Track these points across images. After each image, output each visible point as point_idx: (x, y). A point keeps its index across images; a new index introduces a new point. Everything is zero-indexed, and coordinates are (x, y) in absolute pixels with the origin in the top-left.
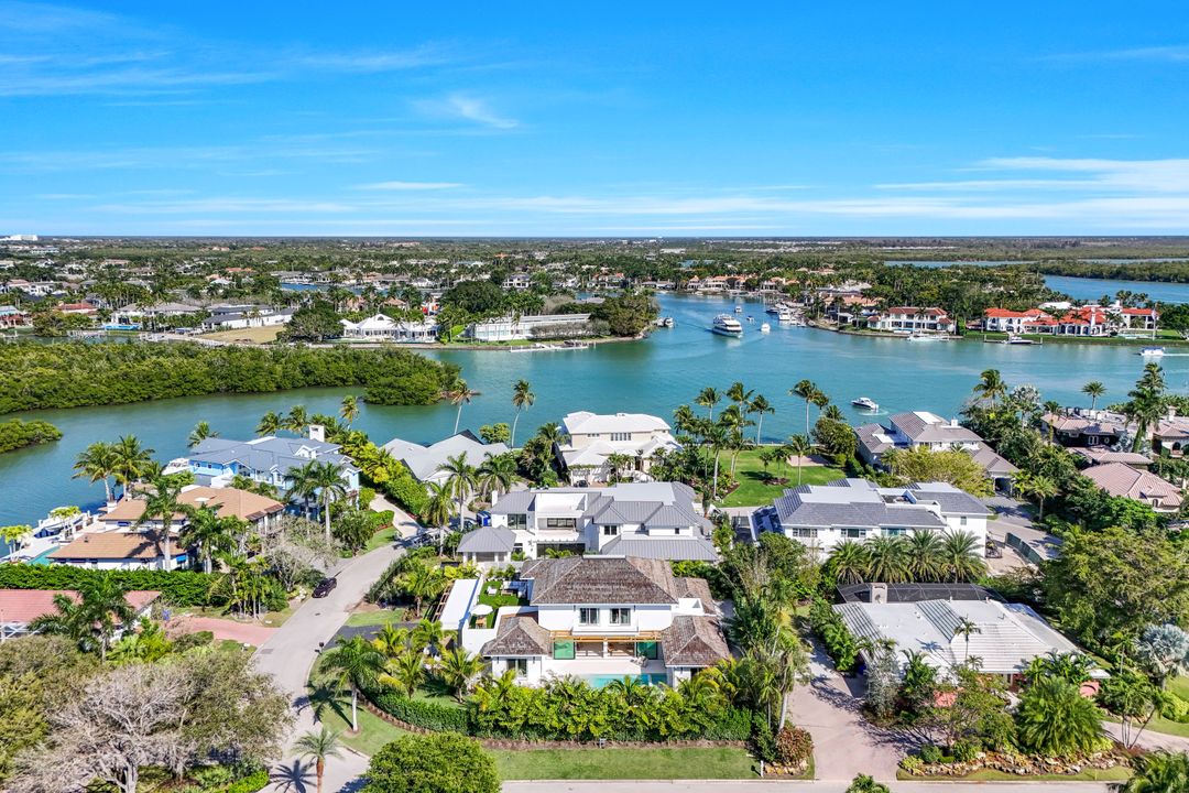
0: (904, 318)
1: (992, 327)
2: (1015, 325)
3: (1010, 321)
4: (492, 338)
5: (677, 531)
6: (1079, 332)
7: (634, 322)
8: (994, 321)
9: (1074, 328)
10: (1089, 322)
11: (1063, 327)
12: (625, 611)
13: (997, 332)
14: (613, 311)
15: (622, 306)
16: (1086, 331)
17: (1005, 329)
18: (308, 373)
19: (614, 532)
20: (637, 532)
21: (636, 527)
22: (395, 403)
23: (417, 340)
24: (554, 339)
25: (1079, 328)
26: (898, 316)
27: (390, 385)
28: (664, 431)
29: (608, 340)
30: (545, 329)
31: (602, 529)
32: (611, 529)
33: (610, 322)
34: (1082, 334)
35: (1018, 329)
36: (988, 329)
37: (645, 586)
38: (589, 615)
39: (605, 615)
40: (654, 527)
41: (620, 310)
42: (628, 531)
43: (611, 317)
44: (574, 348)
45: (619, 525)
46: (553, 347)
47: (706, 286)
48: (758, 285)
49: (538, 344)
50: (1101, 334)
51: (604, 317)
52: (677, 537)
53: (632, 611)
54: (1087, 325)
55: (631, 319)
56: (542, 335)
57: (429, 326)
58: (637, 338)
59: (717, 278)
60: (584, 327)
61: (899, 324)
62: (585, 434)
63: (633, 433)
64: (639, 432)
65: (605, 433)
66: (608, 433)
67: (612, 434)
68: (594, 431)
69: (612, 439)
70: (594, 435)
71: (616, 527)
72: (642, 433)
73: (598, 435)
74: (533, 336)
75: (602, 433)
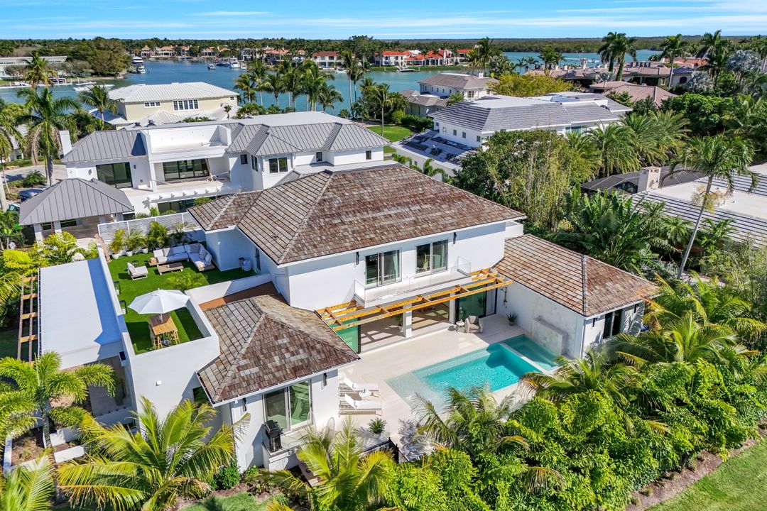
0: (327, 60)
1: (386, 63)
2: (399, 61)
3: (397, 58)
6: (437, 64)
7: (114, 61)
8: (387, 58)
9: (434, 61)
10: (443, 56)
11: (428, 61)
12: (440, 246)
13: (389, 66)
14: (91, 53)
15: (99, 48)
16: (441, 61)
17: (393, 64)
19: (284, 169)
21: (311, 158)
25: (437, 61)
26: (323, 58)
28: (232, 98)
31: (266, 165)
32: (279, 164)
34: (439, 65)
35: (402, 63)
36: (384, 64)
41: (98, 51)
42: (301, 163)
43: (90, 58)
45: (291, 155)
47: (156, 54)
48: (199, 52)
49: (17, 83)
50: (449, 65)
53: (450, 244)
54: (441, 58)
55: (110, 60)
56: (19, 75)
58: (118, 78)
59: (164, 48)
61: (324, 64)
62: (142, 103)
63: (200, 99)
64: (207, 99)
65: (167, 101)
66: (170, 101)
67: (175, 102)
68: (152, 99)
69: (176, 107)
70: (153, 104)
71: (285, 159)
72: (210, 99)
73: (158, 103)
74: (8, 76)
75: (163, 102)
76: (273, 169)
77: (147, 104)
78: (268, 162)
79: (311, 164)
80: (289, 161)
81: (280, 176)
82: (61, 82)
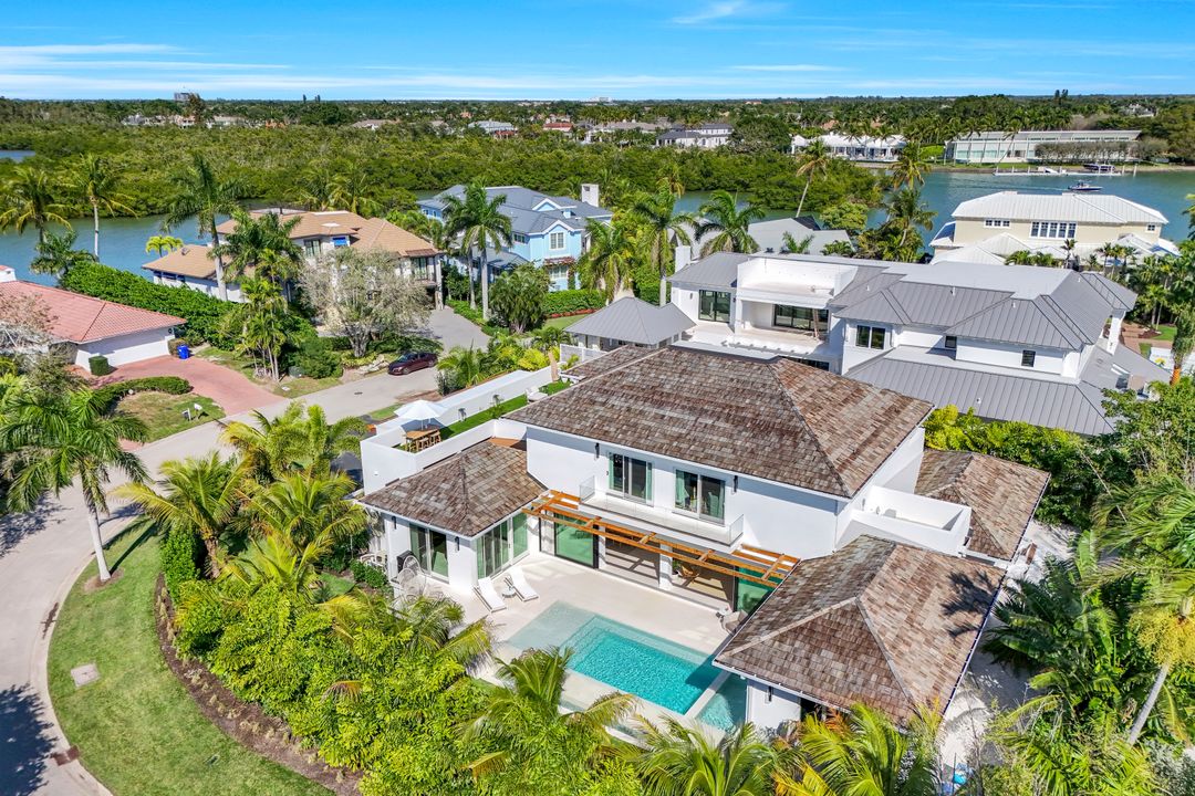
4: (975, 159)
5: (1028, 359)
12: (714, 486)
14: (1180, 126)
18: (707, 175)
19: (878, 343)
20: (935, 350)
21: (935, 341)
22: (782, 208)
23: (875, 159)
24: (1071, 163)
27: (781, 185)
28: (1152, 227)
29: (1162, 168)
30: (1059, 149)
31: (851, 333)
32: (872, 335)
33: (1170, 142)
37: (782, 433)
38: (630, 475)
39: (663, 483)
40: (970, 342)
42: (909, 343)
43: (1175, 134)
44: (1099, 174)
45: (891, 327)
46: (1064, 172)
49: (1041, 168)
51: (1163, 134)
52: (1027, 372)
53: (729, 489)
56: (1054, 157)
57: (895, 143)
60: (1123, 147)
62: (981, 219)
63: (1081, 224)
64: (1094, 224)
65: (1021, 221)
66: (1027, 221)
67: (1036, 224)
68: (997, 216)
69: (1035, 232)
70: (998, 223)
71: (883, 331)
72: (1101, 224)
73: (1007, 223)
74: (1036, 158)
75: (1014, 221)
76: (862, 341)
77: (989, 222)
78: (856, 330)
79: (934, 349)
80: (887, 335)
81: (870, 353)
82: (1104, 170)
